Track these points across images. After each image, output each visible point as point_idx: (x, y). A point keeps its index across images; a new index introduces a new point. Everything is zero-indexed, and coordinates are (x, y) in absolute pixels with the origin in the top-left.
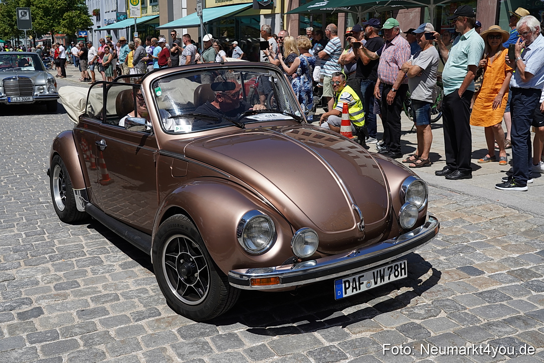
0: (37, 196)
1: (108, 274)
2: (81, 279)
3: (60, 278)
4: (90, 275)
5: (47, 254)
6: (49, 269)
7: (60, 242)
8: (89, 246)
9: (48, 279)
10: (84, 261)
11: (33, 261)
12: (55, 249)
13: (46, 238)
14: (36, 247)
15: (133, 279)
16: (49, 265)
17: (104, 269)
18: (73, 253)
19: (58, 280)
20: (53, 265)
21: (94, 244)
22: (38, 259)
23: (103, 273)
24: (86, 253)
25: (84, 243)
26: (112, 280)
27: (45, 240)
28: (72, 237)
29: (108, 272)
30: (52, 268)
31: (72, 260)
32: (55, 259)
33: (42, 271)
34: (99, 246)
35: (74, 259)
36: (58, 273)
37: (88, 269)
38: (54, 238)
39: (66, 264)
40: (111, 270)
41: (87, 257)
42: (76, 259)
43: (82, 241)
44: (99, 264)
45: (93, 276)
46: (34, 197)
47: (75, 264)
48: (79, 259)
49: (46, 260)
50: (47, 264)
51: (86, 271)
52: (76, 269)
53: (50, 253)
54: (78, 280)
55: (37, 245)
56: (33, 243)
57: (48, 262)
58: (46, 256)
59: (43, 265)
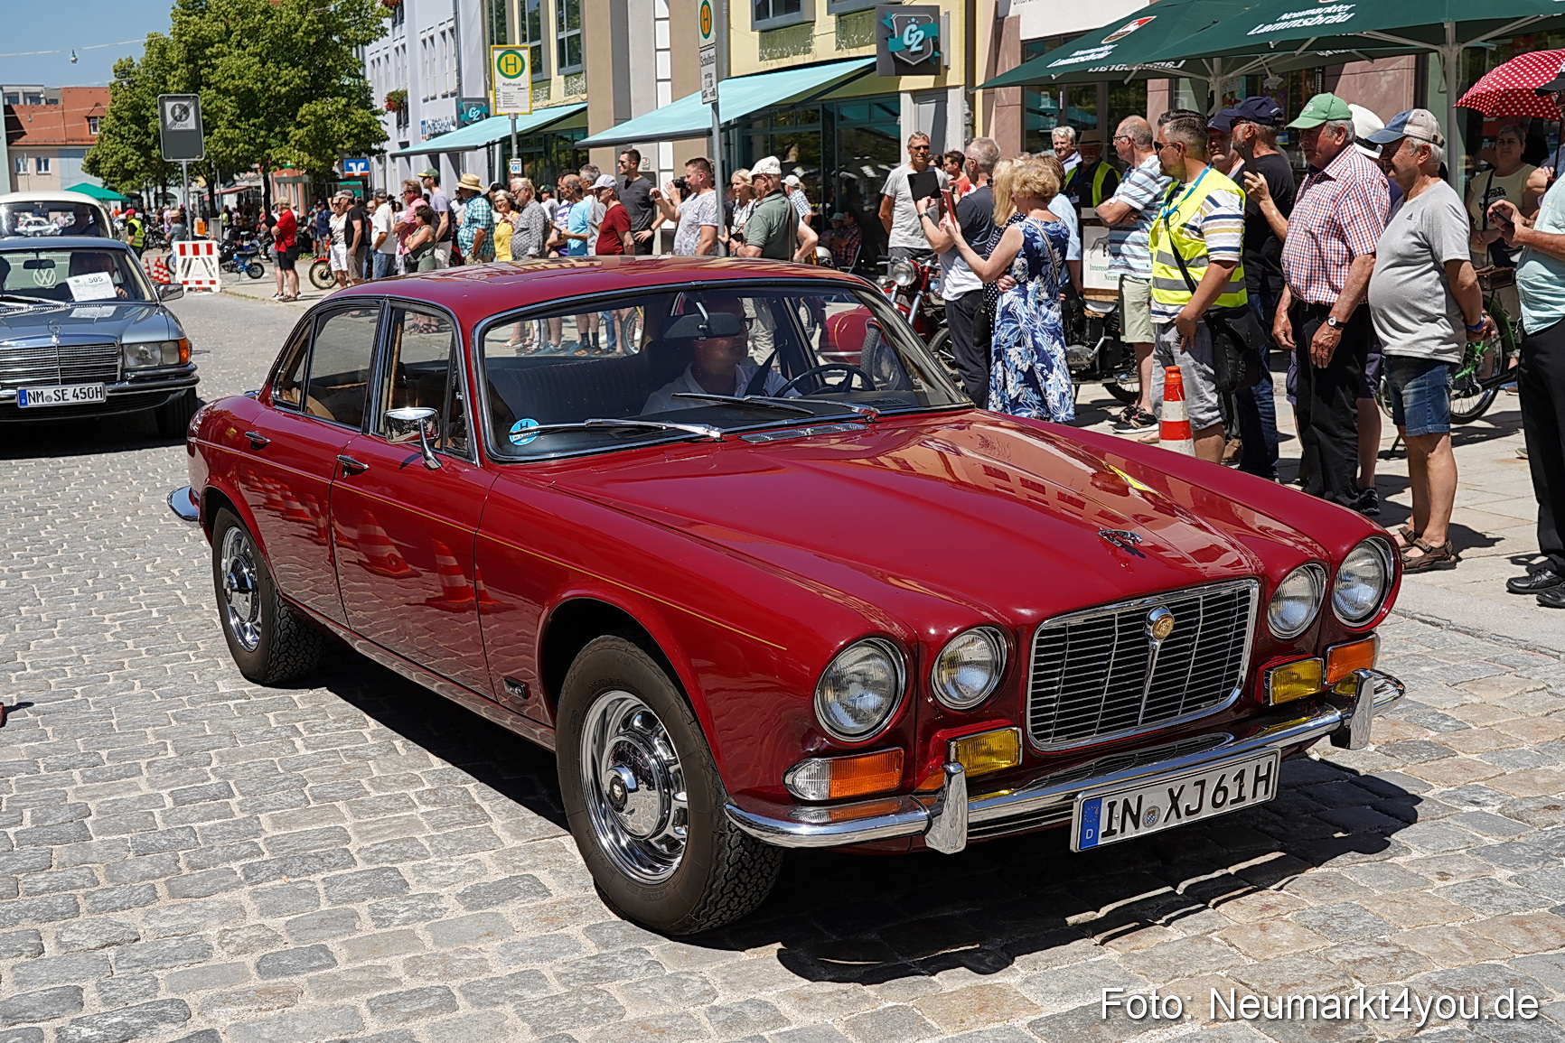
0: (209, 677)
1: (423, 924)
2: (340, 940)
3: (276, 938)
4: (367, 927)
5: (238, 859)
6: (242, 909)
7: (276, 823)
8: (363, 835)
9: (239, 940)
10: (348, 883)
11: (194, 883)
12: (261, 845)
13: (236, 809)
14: (205, 837)
15: (499, 943)
16: (242, 895)
17: (412, 908)
18: (316, 855)
19: (268, 943)
20: (255, 895)
21: (379, 829)
22: (211, 875)
23: (406, 921)
24: (356, 857)
25: (348, 824)
26: (435, 943)
27: (233, 814)
28: (313, 804)
29: (424, 918)
30: (250, 906)
31: (312, 878)
32: (261, 876)
33: (220, 915)
34: (395, 832)
35: (319, 876)
36: (268, 921)
37: (362, 908)
38: (259, 808)
39: (296, 892)
40: (432, 910)
41: (359, 868)
42: (326, 874)
43: (344, 819)
44: (393, 891)
45: (377, 931)
46: (200, 678)
47: (321, 892)
48: (335, 877)
49: (233, 880)
50: (236, 893)
51: (355, 915)
52: (325, 906)
53: (246, 856)
54: (332, 945)
55: (207, 832)
56: (196, 826)
57: (239, 884)
58: (235, 866)
59: (225, 896)
